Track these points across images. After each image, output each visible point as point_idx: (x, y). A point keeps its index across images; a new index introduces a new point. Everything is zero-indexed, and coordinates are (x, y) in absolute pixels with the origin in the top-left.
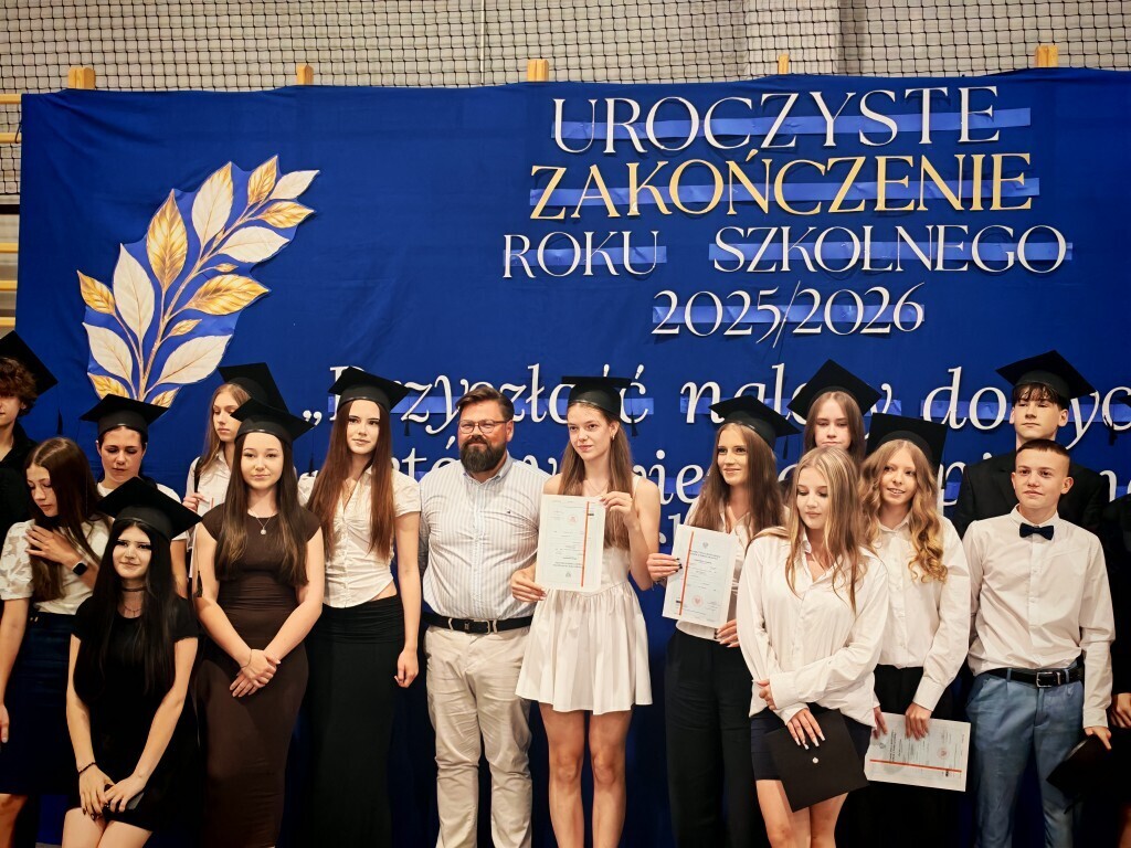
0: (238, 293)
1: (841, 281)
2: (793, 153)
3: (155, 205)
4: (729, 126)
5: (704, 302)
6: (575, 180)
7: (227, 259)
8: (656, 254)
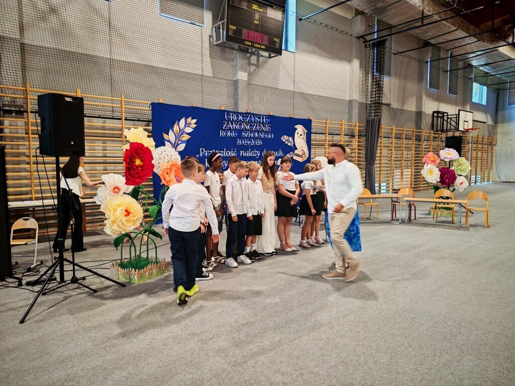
0: (186, 137)
1: (255, 138)
2: (250, 122)
3: (174, 123)
4: (244, 118)
5: (242, 141)
6: (228, 124)
7: (185, 132)
8: (237, 134)
